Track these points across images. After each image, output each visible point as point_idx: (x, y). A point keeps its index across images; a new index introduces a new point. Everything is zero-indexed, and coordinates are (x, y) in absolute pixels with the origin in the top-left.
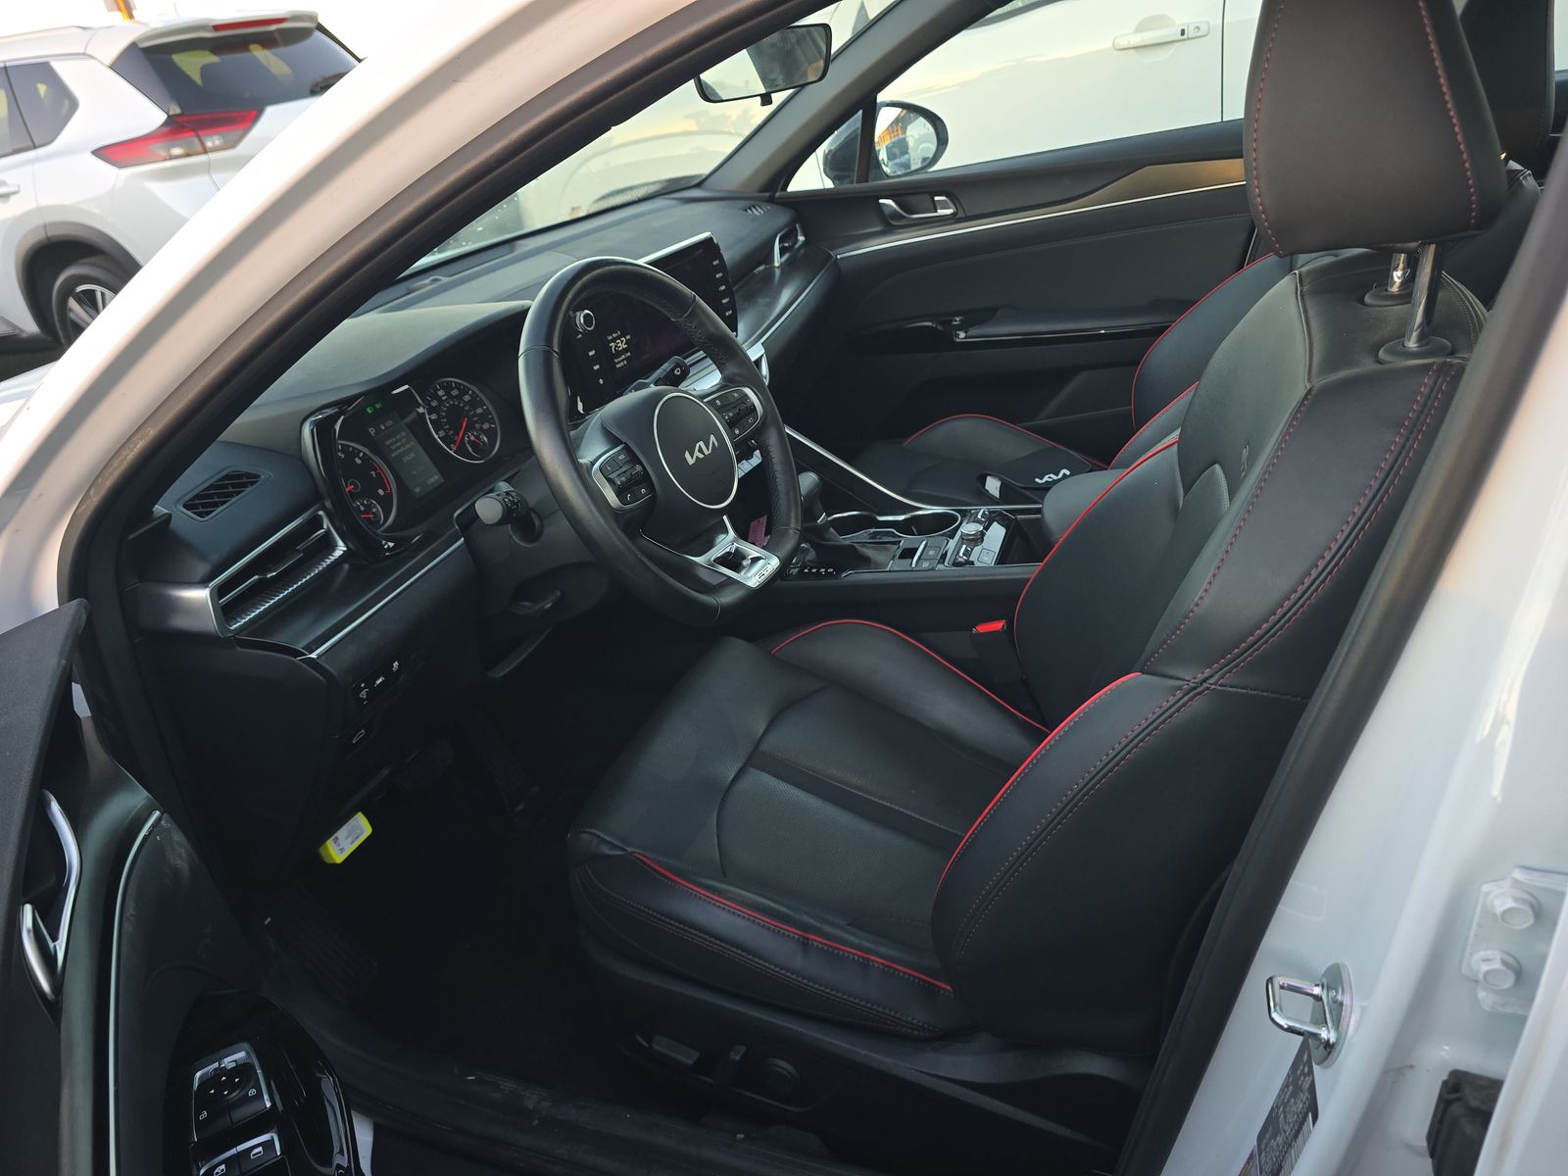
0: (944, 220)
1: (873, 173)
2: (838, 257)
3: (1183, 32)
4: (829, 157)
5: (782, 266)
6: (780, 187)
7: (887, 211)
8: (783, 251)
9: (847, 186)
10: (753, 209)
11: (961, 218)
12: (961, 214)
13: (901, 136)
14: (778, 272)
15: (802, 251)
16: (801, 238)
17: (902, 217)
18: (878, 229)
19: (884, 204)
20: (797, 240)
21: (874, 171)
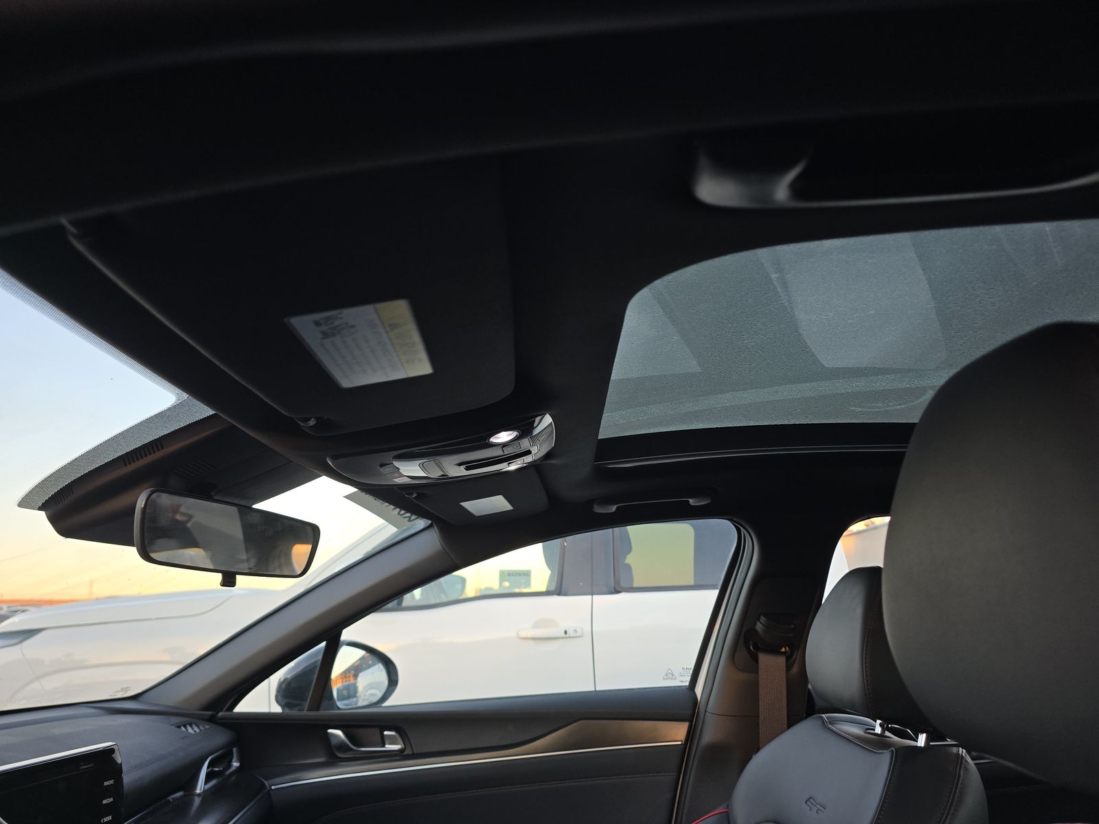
0: (391, 756)
1: (325, 703)
2: (273, 787)
3: (566, 632)
4: (284, 686)
5: (205, 794)
6: (226, 708)
7: (334, 742)
8: (209, 777)
9: (294, 712)
10: (188, 727)
11: (408, 755)
12: (408, 752)
13: (352, 681)
14: (197, 801)
15: (233, 778)
16: (236, 764)
17: (348, 749)
18: (322, 760)
19: (332, 734)
20: (230, 765)
21: (327, 702)
